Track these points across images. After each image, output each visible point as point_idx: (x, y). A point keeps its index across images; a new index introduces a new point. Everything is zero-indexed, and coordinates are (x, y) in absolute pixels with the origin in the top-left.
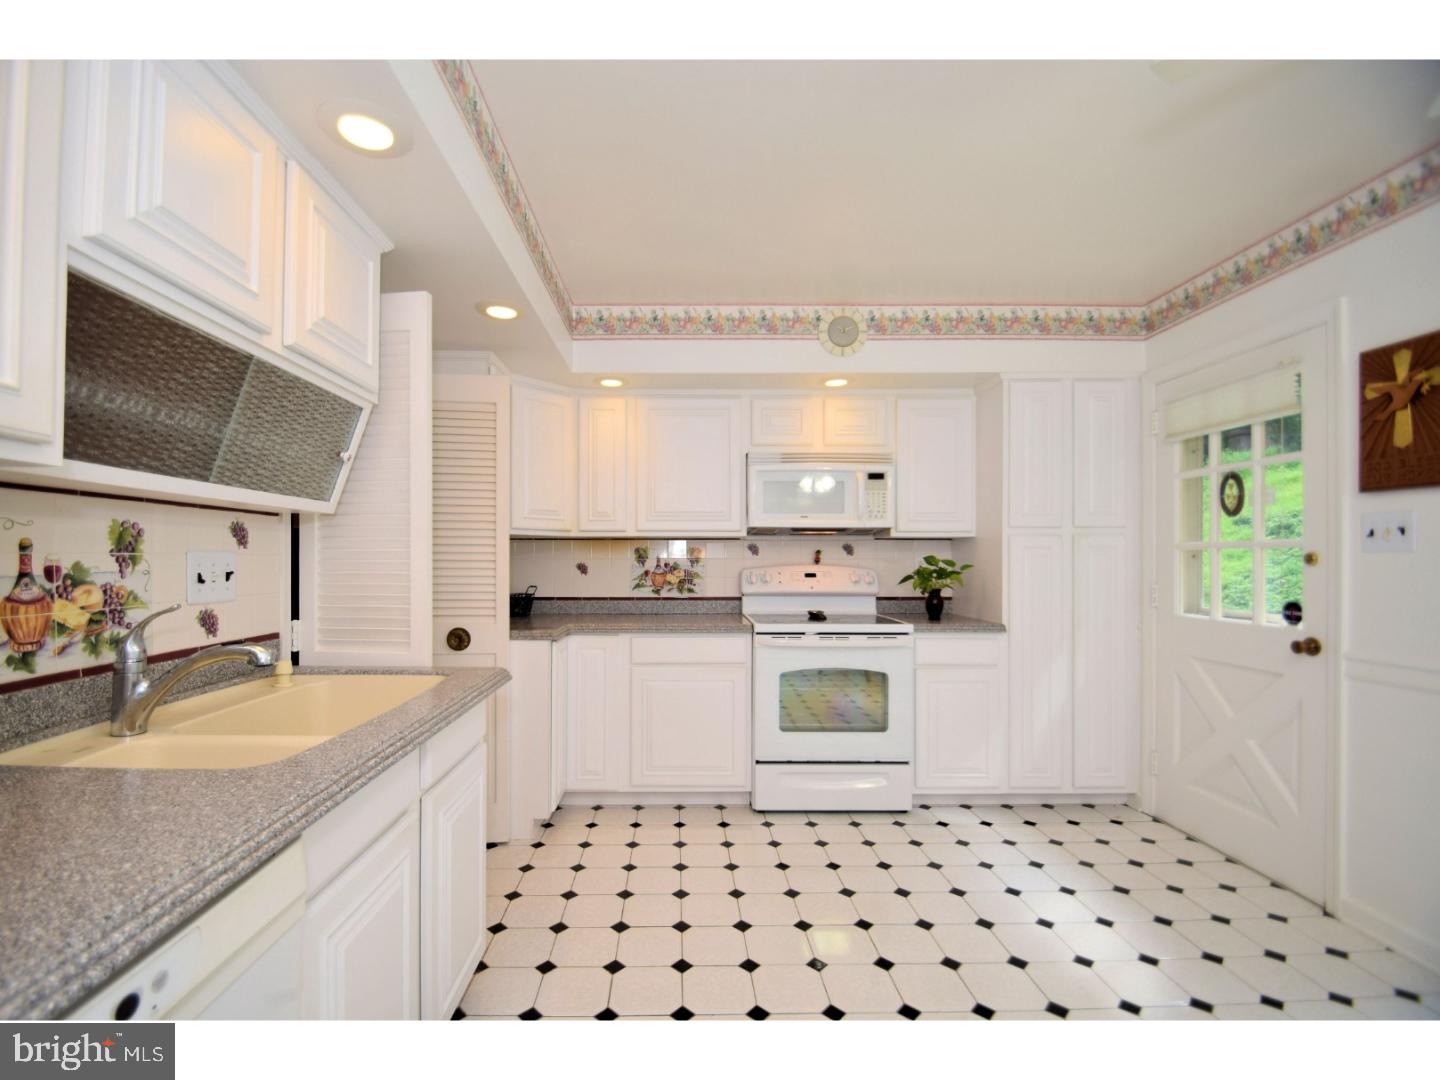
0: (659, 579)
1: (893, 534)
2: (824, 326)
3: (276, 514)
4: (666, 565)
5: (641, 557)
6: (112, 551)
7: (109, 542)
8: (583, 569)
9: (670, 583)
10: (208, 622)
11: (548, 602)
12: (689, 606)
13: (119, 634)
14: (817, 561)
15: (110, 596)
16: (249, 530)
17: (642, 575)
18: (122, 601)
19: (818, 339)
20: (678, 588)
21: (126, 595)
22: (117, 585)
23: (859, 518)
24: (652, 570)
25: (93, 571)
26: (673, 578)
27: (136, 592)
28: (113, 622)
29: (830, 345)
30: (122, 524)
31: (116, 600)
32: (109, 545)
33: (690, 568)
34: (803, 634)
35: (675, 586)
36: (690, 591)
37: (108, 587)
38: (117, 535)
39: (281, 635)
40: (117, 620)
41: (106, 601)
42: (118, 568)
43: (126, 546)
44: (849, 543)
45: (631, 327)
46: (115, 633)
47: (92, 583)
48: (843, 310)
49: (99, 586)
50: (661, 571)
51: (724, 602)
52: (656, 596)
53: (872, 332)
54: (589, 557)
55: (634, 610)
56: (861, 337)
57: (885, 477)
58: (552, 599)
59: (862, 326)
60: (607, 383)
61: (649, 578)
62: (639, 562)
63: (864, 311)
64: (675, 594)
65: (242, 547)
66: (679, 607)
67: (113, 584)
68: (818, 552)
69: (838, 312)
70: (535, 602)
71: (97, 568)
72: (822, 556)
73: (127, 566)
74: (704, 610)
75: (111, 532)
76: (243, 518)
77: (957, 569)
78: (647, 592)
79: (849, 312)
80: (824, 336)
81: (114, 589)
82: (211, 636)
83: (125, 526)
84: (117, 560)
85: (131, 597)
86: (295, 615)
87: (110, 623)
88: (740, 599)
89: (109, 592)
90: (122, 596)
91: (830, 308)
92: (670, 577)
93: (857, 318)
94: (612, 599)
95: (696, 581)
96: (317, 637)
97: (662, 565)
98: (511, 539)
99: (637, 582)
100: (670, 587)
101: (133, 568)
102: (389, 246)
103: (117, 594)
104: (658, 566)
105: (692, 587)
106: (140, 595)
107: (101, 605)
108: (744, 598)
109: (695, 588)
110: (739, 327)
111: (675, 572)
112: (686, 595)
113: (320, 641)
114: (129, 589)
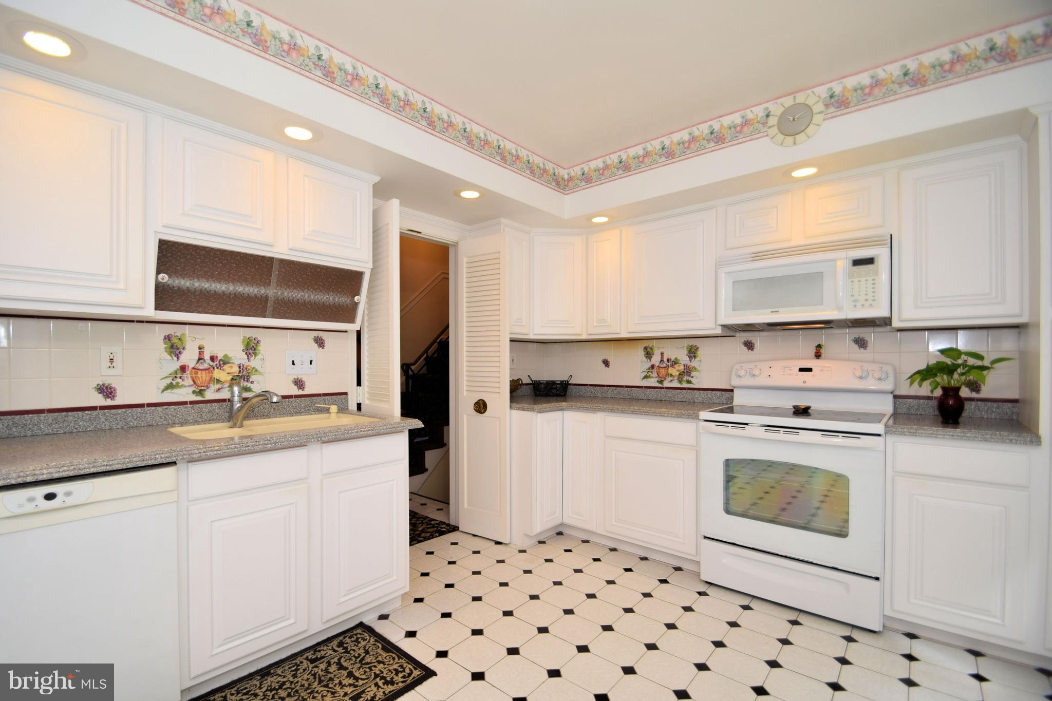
0: (663, 372)
1: (896, 324)
2: (773, 121)
3: (346, 332)
4: (668, 360)
5: (649, 354)
6: (243, 350)
7: (242, 346)
8: (606, 363)
9: (671, 375)
10: (299, 383)
11: (584, 387)
12: (687, 395)
13: (247, 385)
14: (818, 356)
15: (243, 369)
16: (326, 340)
17: (649, 369)
18: (249, 372)
19: (768, 135)
20: (678, 379)
21: (251, 369)
22: (246, 364)
23: (840, 308)
24: (657, 364)
25: (233, 358)
26: (674, 371)
27: (257, 368)
28: (244, 380)
29: (780, 137)
30: (249, 338)
31: (246, 371)
32: (242, 347)
33: (688, 363)
34: (747, 424)
35: (676, 378)
36: (689, 382)
37: (242, 365)
38: (246, 343)
39: (348, 394)
40: (246, 380)
41: (240, 371)
42: (247, 357)
43: (251, 348)
44: (861, 336)
45: (604, 173)
46: (245, 385)
47: (233, 363)
48: (795, 98)
49: (237, 364)
50: (664, 365)
51: (719, 393)
52: (660, 385)
53: (832, 109)
54: (610, 353)
55: (642, 396)
56: (817, 119)
57: (876, 261)
58: (587, 385)
59: (816, 108)
60: (597, 220)
61: (655, 370)
62: (647, 357)
63: (822, 91)
64: (676, 384)
65: (321, 348)
66: (680, 395)
67: (244, 364)
68: (819, 346)
69: (788, 102)
70: (570, 386)
71: (235, 357)
72: (822, 351)
73: (252, 356)
74: (701, 400)
75: (243, 342)
76: (321, 334)
77: (986, 363)
78: (653, 382)
79: (801, 98)
80: (775, 130)
81: (244, 366)
82: (301, 390)
83: (250, 339)
84: (246, 354)
85: (254, 370)
86: (359, 383)
87: (243, 380)
88: (732, 391)
89: (242, 367)
90: (249, 369)
91: (779, 101)
92: (671, 370)
93: (810, 102)
94: (627, 387)
95: (693, 374)
96: (367, 395)
97: (665, 359)
98: (510, 341)
99: (645, 374)
100: (671, 378)
101: (255, 357)
102: (377, 179)
103: (246, 369)
104: (662, 361)
105: (690, 379)
106: (258, 369)
107: (238, 373)
108: (735, 390)
109: (692, 380)
110: (691, 146)
111: (676, 366)
112: (685, 385)
113: (368, 398)
114: (253, 367)
